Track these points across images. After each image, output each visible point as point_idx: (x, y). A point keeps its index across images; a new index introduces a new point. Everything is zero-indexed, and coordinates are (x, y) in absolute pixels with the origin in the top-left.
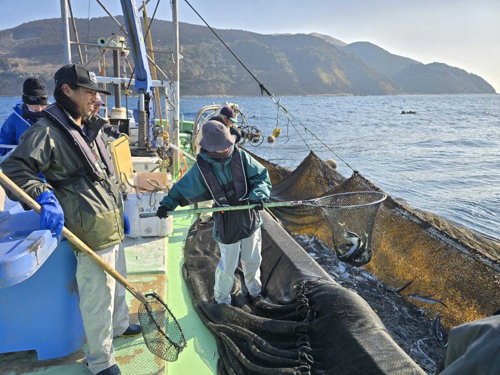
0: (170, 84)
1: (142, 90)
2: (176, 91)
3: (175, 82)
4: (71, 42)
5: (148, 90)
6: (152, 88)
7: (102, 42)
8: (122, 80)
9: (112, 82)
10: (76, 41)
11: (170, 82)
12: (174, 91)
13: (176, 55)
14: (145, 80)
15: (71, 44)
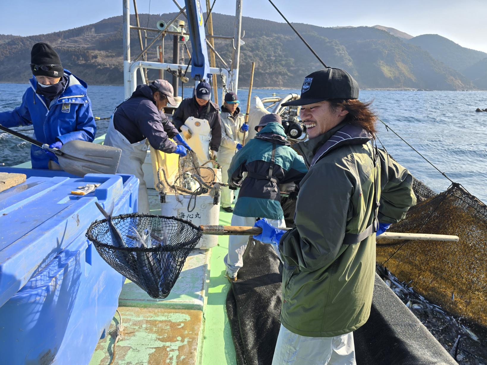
0: (229, 72)
1: (199, 76)
2: (235, 80)
3: (234, 70)
4: (131, 26)
5: (205, 77)
6: (209, 76)
7: (162, 25)
8: (179, 66)
9: (169, 69)
10: (137, 26)
11: (229, 69)
12: (232, 80)
13: (238, 41)
14: (202, 65)
15: (131, 28)
